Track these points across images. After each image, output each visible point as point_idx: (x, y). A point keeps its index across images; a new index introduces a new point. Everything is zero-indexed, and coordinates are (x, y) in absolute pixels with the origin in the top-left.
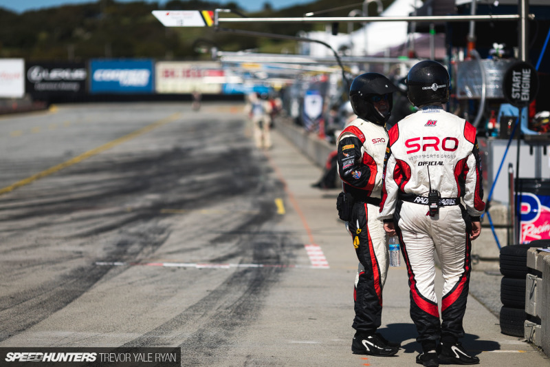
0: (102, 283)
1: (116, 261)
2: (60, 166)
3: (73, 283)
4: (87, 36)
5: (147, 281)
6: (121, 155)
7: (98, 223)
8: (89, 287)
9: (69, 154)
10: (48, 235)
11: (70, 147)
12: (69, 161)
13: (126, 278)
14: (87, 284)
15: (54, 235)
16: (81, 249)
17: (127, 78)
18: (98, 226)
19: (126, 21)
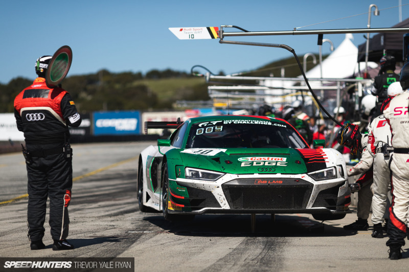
0: (138, 244)
1: (145, 230)
2: (81, 177)
3: (113, 244)
4: (89, 98)
5: (175, 243)
6: (125, 170)
7: (122, 208)
8: (128, 247)
9: (86, 170)
10: (83, 215)
11: (85, 167)
12: (87, 174)
13: (157, 241)
14: (126, 245)
15: (88, 215)
16: (113, 223)
17: (121, 125)
18: (122, 210)
19: (117, 86)
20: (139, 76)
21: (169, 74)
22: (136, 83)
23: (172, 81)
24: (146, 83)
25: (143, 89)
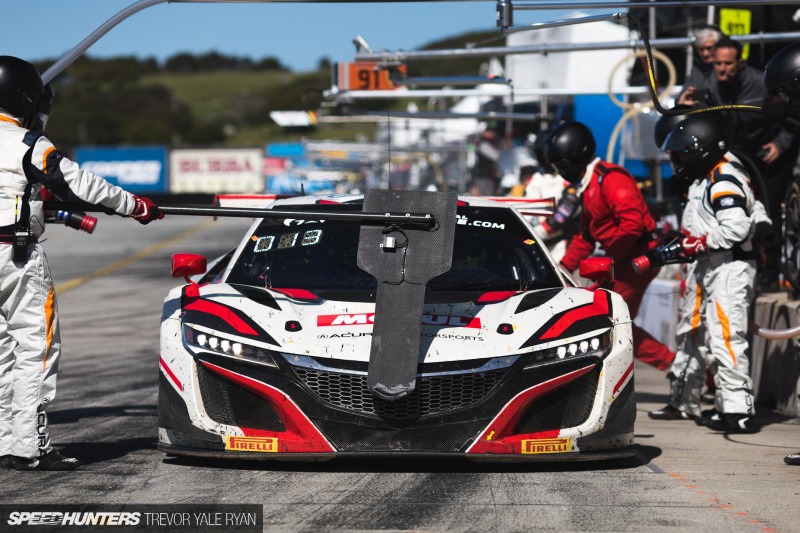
17: (128, 173)
19: (106, 87)
20: (151, 65)
21: (214, 62)
22: (147, 81)
23: (221, 78)
24: (167, 81)
25: (162, 93)
